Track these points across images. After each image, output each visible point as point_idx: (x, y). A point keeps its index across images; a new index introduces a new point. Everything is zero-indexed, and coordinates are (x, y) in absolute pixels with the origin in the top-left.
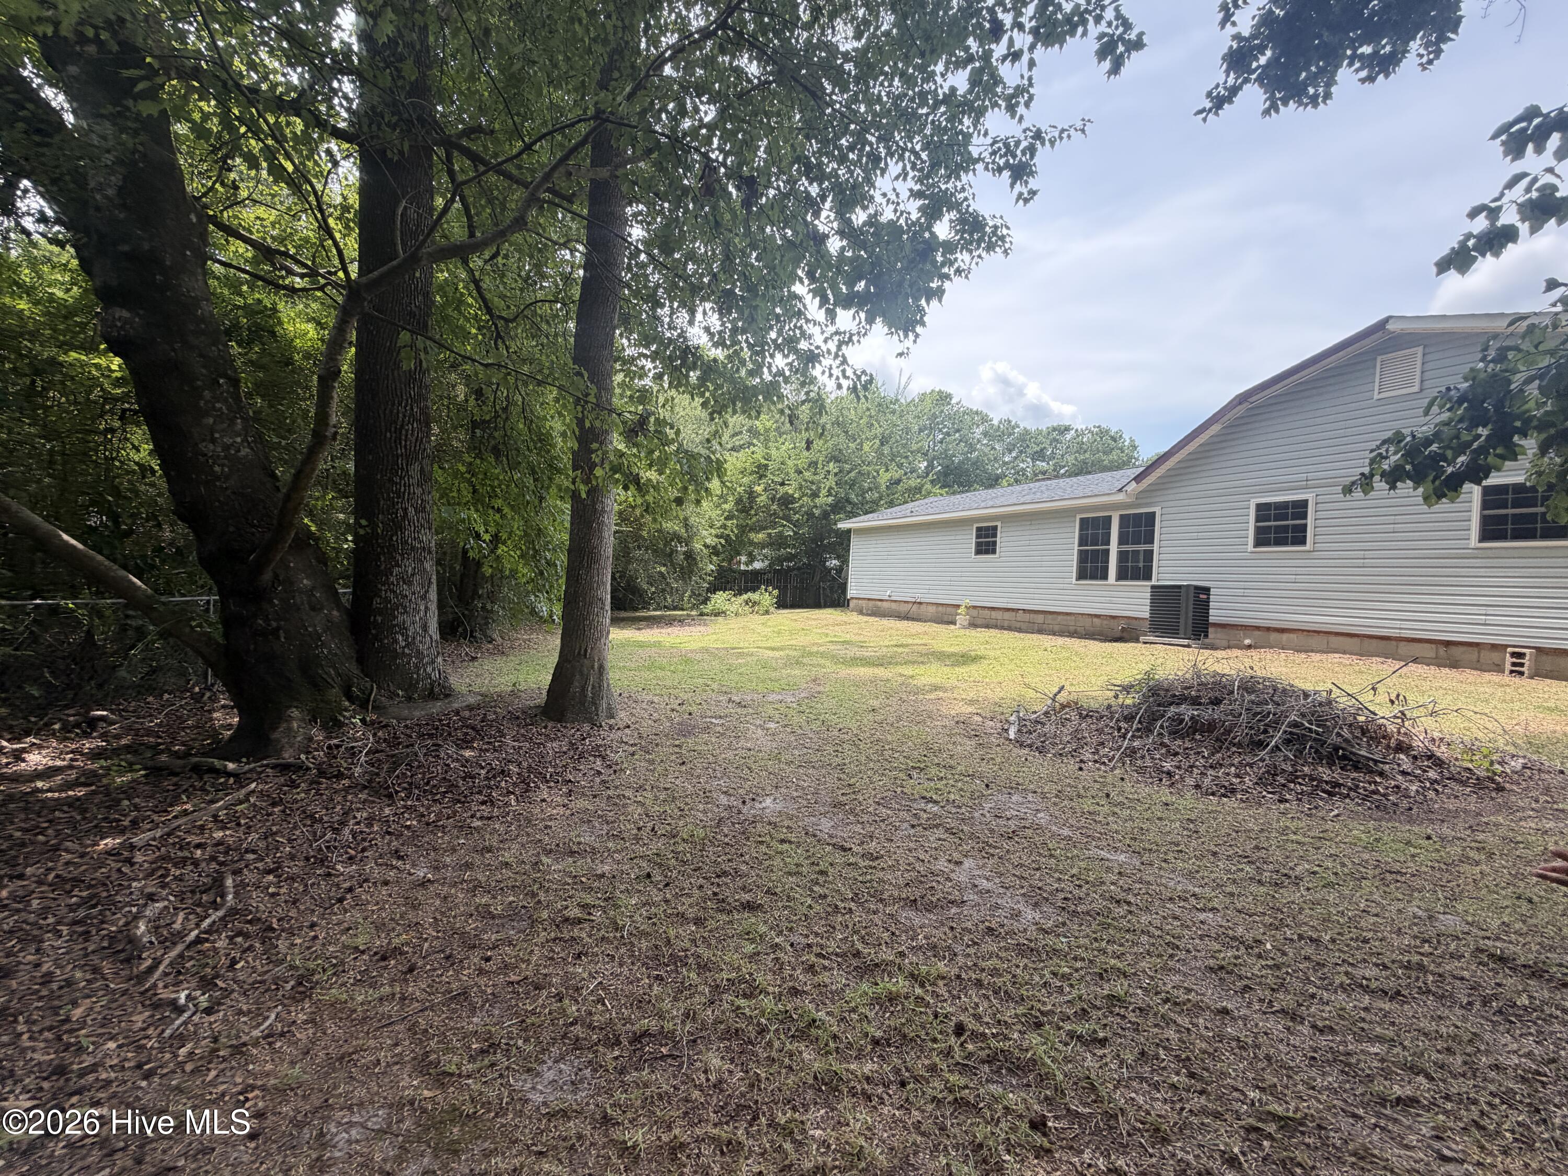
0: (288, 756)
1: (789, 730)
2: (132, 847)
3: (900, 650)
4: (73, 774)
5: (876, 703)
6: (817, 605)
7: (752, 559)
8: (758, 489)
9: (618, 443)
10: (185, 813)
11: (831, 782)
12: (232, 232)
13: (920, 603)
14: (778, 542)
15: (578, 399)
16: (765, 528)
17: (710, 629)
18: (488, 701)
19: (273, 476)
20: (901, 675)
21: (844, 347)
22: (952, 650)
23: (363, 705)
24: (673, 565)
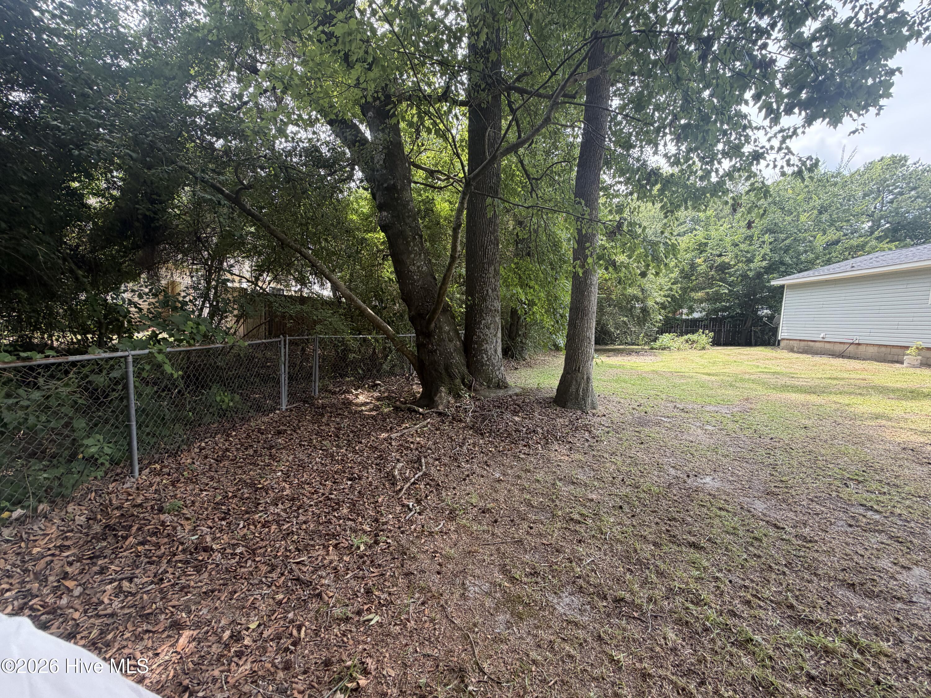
0: (441, 408)
1: (724, 433)
2: (391, 439)
3: (835, 382)
4: (371, 406)
5: (808, 423)
6: (748, 344)
7: (691, 310)
8: (699, 261)
9: (601, 240)
10: (406, 428)
11: (764, 475)
12: (418, 167)
13: (859, 344)
14: (716, 298)
15: (579, 218)
16: (704, 289)
17: (659, 359)
18: (525, 392)
19: (435, 278)
20: (835, 403)
21: (788, 141)
22: (898, 385)
23: (469, 388)
24: (632, 316)
